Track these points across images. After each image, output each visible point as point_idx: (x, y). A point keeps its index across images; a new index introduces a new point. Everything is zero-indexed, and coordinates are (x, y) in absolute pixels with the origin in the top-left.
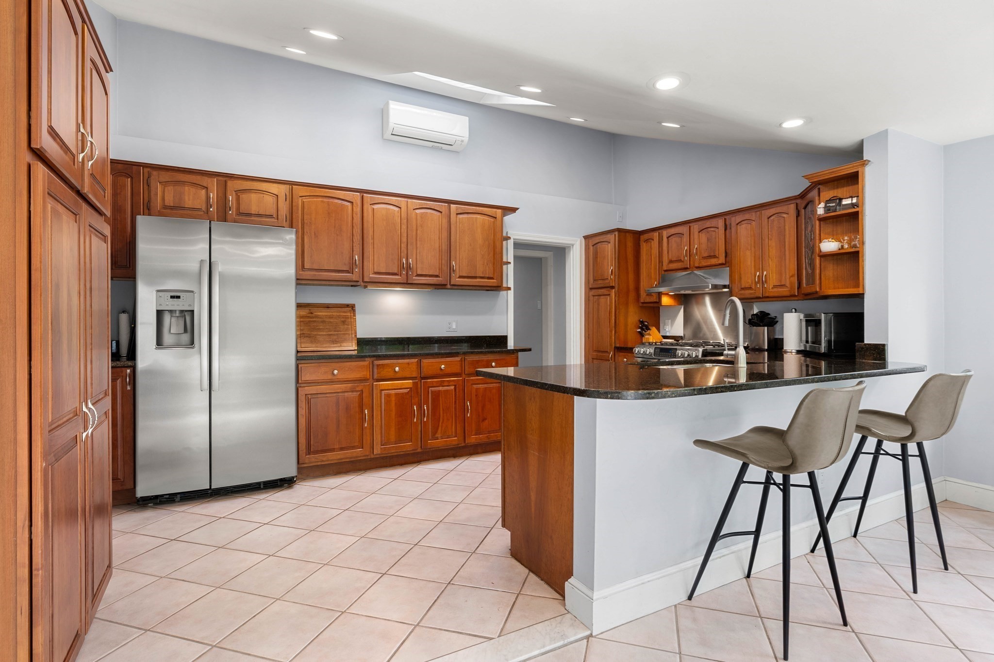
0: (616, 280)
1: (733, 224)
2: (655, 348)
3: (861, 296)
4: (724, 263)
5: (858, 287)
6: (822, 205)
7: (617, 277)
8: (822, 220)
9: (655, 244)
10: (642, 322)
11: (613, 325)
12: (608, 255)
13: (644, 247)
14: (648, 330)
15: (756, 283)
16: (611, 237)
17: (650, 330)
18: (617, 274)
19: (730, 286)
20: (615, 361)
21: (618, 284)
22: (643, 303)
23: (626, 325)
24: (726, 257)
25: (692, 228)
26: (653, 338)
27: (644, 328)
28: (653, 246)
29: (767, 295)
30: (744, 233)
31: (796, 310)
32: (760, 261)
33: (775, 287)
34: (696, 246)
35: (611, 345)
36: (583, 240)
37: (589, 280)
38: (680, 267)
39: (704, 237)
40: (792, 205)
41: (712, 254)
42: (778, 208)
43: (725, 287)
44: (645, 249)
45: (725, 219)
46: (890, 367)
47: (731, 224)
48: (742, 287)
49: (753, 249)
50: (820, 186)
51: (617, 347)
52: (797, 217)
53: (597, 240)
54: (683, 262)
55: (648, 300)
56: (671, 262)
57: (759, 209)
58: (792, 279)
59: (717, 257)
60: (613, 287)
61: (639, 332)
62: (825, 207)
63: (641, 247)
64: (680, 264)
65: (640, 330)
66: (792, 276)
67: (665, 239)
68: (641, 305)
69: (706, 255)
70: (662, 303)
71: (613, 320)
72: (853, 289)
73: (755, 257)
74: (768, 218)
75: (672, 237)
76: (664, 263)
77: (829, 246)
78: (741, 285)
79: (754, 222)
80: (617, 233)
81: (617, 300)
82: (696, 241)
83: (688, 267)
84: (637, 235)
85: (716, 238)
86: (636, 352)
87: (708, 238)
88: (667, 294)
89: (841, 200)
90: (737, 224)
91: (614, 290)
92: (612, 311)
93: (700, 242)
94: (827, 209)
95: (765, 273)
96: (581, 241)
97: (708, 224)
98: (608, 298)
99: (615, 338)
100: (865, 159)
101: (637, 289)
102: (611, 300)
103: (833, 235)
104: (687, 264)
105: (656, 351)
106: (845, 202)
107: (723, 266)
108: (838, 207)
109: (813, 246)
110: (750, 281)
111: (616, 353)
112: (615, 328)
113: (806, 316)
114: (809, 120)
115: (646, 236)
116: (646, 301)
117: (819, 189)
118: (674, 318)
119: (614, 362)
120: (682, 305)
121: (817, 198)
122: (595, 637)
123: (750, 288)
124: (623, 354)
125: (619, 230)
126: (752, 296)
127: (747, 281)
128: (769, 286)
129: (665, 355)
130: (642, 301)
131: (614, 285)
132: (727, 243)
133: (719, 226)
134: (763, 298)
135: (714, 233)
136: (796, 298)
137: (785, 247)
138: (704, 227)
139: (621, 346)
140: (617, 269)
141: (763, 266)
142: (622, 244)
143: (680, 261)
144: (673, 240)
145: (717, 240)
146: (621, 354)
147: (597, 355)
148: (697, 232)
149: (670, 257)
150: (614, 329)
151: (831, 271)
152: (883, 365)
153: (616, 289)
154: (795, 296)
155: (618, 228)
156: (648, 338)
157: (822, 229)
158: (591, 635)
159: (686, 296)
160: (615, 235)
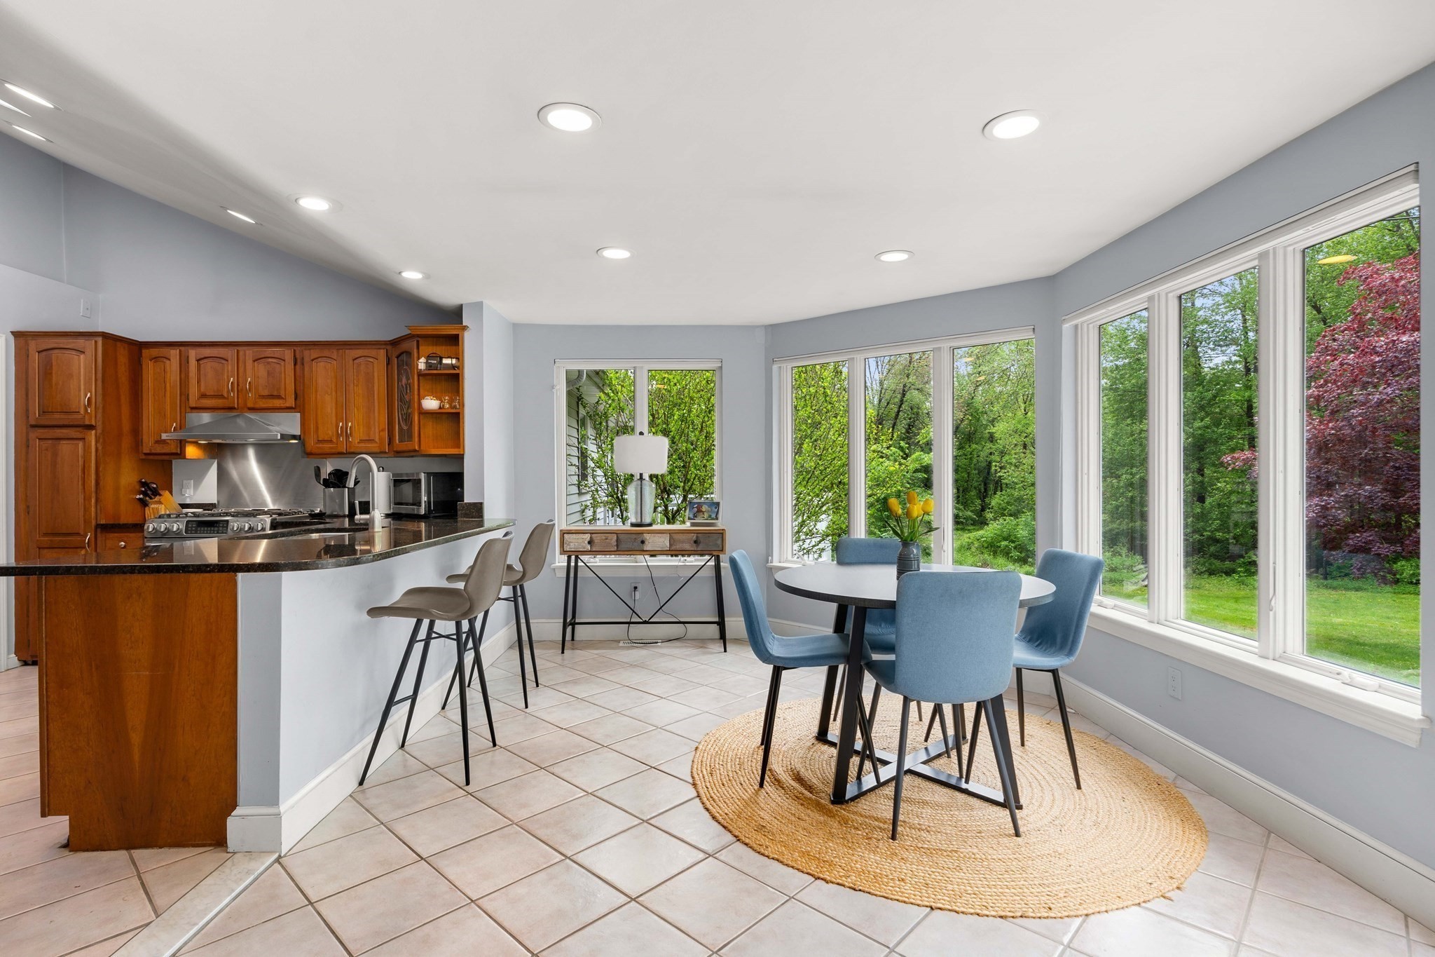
0: (99, 415)
1: (307, 359)
2: (188, 522)
3: (460, 458)
4: (294, 406)
5: (459, 448)
6: (423, 360)
7: (100, 411)
8: (421, 375)
9: (173, 365)
10: (144, 484)
11: (93, 489)
12: (80, 372)
13: (150, 371)
14: (155, 496)
15: (338, 436)
16: (89, 345)
17: (160, 495)
18: (100, 405)
19: (302, 437)
20: (96, 551)
21: (103, 423)
22: (146, 454)
23: (117, 489)
24: (296, 399)
25: (241, 353)
26: (166, 508)
27: (149, 492)
28: (168, 368)
29: (352, 450)
30: (322, 374)
31: (383, 468)
32: (343, 411)
33: (361, 441)
34: (249, 379)
35: (87, 522)
36: (12, 338)
37: (27, 410)
38: (221, 406)
39: (262, 370)
40: (382, 351)
41: (275, 393)
42: (366, 351)
43: (294, 437)
44: (151, 372)
45: (295, 350)
46: (487, 525)
47: (303, 358)
48: (320, 439)
49: (334, 393)
50: (419, 339)
51: (99, 525)
52: (388, 364)
53: (52, 343)
54: (227, 398)
55: (159, 449)
56: (203, 396)
57: (342, 347)
58: (381, 433)
59: (282, 398)
60: (91, 427)
61: (140, 499)
62: (427, 363)
63: (144, 367)
64: (220, 401)
65: (141, 496)
66: (383, 430)
67: (193, 363)
68: (144, 457)
69: (266, 393)
70: (187, 455)
71: (93, 482)
72: (453, 450)
73: (336, 404)
74: (354, 360)
75: (205, 361)
76: (190, 397)
77: (431, 404)
78: (318, 437)
79: (335, 362)
80: (100, 340)
81: (100, 448)
82: (249, 372)
83: (236, 406)
84: (137, 349)
85: (281, 373)
86: (150, 530)
87: (268, 372)
88: (196, 443)
89: (441, 358)
90: (313, 360)
91: (93, 432)
92: (90, 467)
93: (256, 375)
94: (429, 366)
95: (350, 424)
96: (7, 340)
97: (270, 351)
98: (81, 444)
99: (96, 510)
100: (464, 324)
101: (136, 432)
102: (86, 449)
103: (432, 392)
104: (234, 403)
105: (190, 525)
106: (446, 361)
107: (293, 410)
108: (439, 366)
109: (410, 401)
110: (330, 433)
111: (99, 535)
112: (96, 493)
113: (394, 475)
114: (427, 276)
115: (154, 352)
116: (153, 451)
117: (418, 342)
118: (199, 477)
119: (94, 554)
120: (215, 459)
121: (415, 350)
122: (285, 856)
123: (331, 441)
124: (116, 535)
125: (105, 336)
126: (333, 451)
127: (327, 431)
128: (355, 440)
129: (211, 530)
130: (145, 451)
131: (93, 423)
132: (297, 382)
133: (286, 358)
134: (346, 454)
135: (278, 366)
136: (386, 456)
137: (374, 396)
138: (263, 356)
139: (108, 522)
140: (100, 398)
141: (348, 416)
142: (109, 359)
143: (222, 397)
144: (208, 366)
145: (283, 375)
146: (112, 535)
147: (51, 541)
148: (251, 361)
149: (203, 389)
150: (94, 495)
151: (429, 429)
152: (481, 524)
153: (99, 431)
154: (385, 453)
155: (103, 332)
156: (157, 509)
157: (421, 385)
158: (280, 857)
159: (220, 446)
160: (96, 342)
